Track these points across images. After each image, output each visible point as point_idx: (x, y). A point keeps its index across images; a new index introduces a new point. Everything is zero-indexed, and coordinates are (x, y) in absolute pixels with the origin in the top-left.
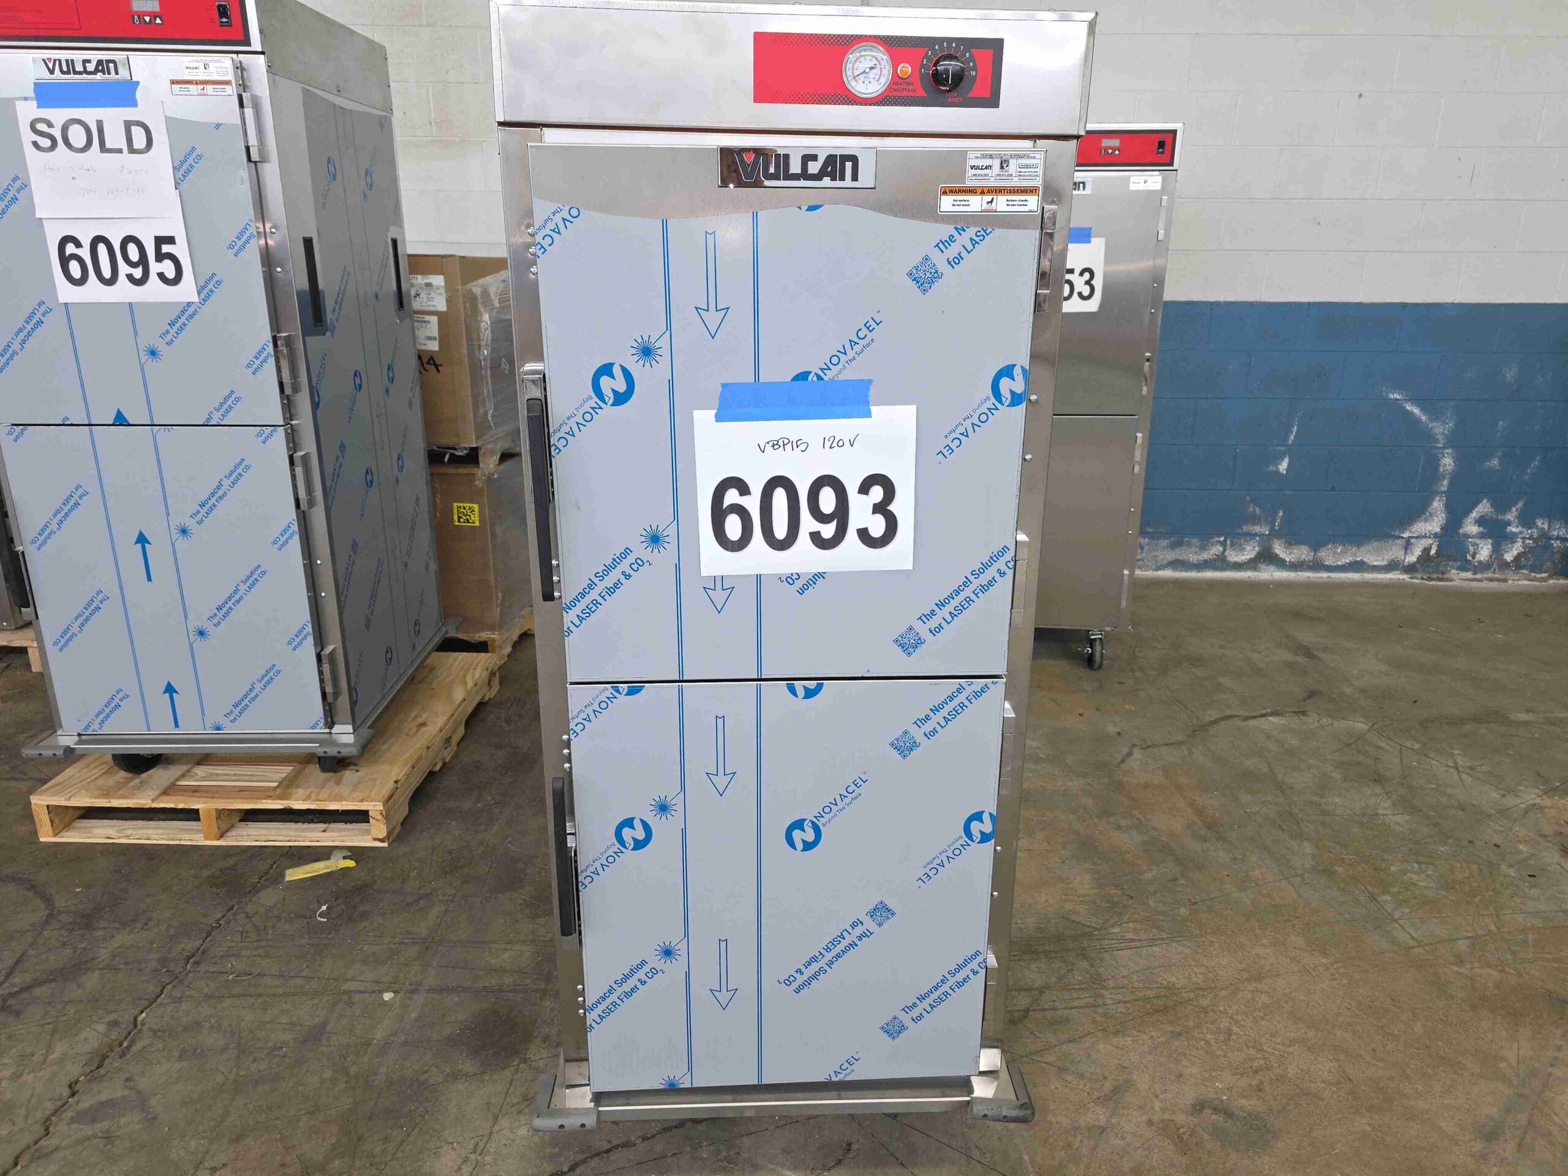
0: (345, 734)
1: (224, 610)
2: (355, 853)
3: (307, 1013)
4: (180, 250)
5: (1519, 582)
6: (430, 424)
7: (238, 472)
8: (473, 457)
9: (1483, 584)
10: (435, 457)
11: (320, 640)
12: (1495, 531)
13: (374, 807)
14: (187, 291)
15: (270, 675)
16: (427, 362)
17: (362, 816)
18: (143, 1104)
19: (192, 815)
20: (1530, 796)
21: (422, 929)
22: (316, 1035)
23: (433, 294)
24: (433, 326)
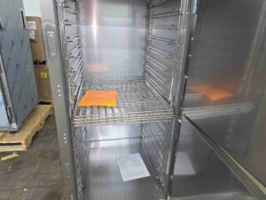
0: (14, 126)
2: (18, 152)
6: (34, 54)
10: (35, 63)
11: (6, 104)
13: (23, 142)
16: (32, 41)
21: (34, 171)
23: (33, 26)
24: (33, 33)
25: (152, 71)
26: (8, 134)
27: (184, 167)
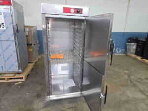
0: (20, 70)
1: (8, 59)
2: (22, 82)
3: (19, 96)
4: (4, 24)
5: (121, 54)
6: (27, 41)
7: (10, 45)
8: (31, 45)
9: (118, 55)
10: (27, 45)
11: (18, 61)
12: (119, 50)
13: (24, 77)
14: (5, 28)
15: (13, 65)
16: (27, 36)
17: (22, 78)
18: (4, 105)
19: (4, 79)
20: (122, 70)
21: (30, 87)
22: (21, 97)
23: (27, 29)
24: (27, 32)
25: (76, 47)
26: (17, 74)
27: (86, 82)
